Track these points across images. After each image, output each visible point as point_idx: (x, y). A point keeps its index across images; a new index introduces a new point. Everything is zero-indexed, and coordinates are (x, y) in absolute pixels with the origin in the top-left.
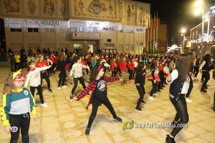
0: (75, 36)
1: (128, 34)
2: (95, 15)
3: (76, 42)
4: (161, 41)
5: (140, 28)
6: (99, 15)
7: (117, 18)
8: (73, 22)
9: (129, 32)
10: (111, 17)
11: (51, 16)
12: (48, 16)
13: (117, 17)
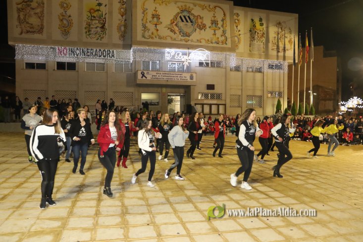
0: (142, 77)
1: (252, 74)
2: (183, 38)
3: (146, 89)
4: (326, 90)
5: (275, 62)
6: (191, 38)
7: (226, 44)
8: (139, 51)
9: (253, 71)
10: (214, 41)
11: (99, 41)
12: (94, 40)
13: (226, 41)
